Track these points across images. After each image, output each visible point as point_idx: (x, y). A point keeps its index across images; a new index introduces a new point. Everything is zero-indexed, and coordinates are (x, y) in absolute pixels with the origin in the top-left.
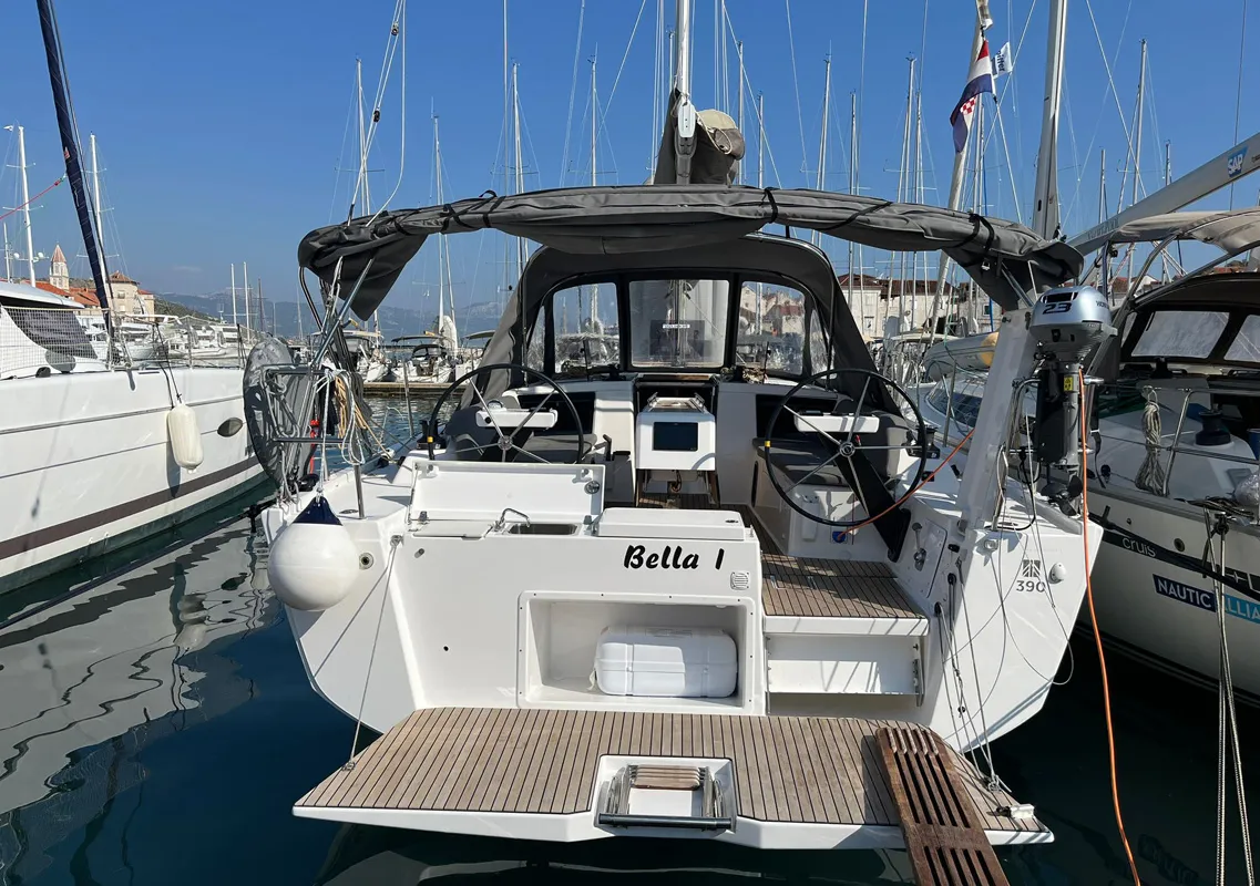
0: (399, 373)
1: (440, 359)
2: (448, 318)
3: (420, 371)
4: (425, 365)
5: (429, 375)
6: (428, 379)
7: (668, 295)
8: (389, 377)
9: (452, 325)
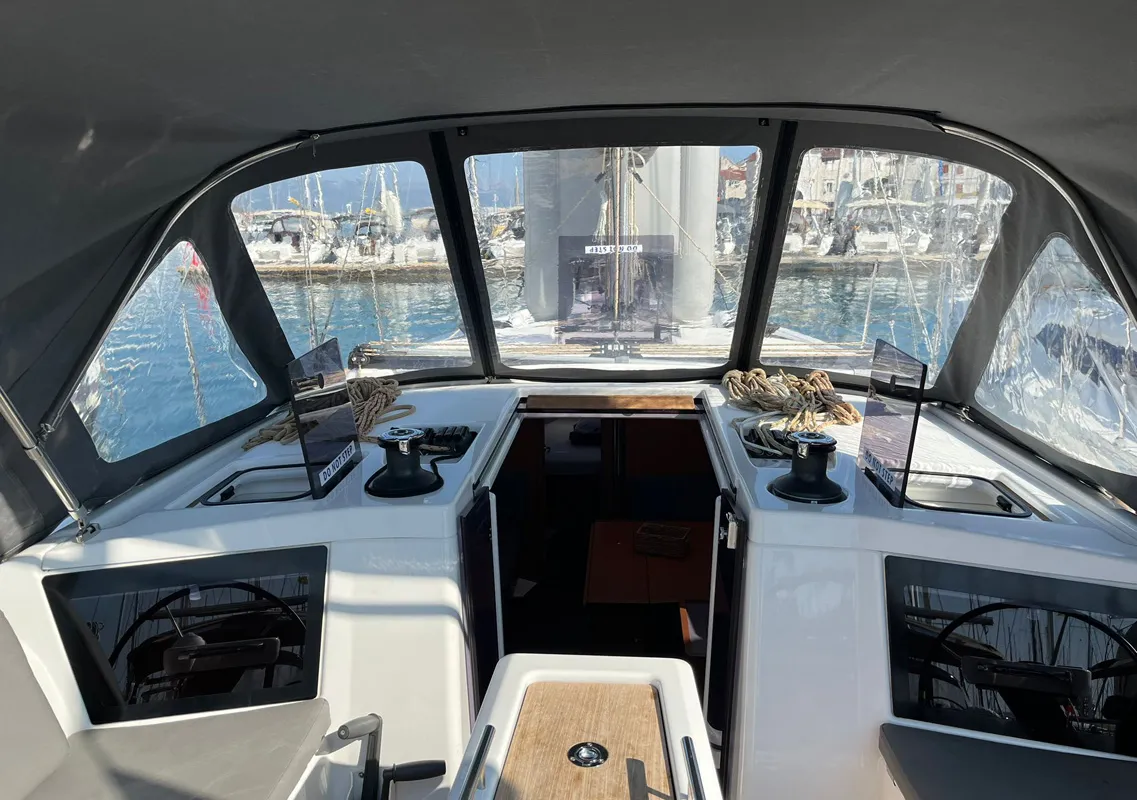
0: (341, 253)
1: (382, 238)
2: (391, 193)
3: (363, 250)
4: (367, 244)
5: (373, 254)
6: (370, 259)
7: (601, 176)
8: (331, 258)
9: (396, 201)
